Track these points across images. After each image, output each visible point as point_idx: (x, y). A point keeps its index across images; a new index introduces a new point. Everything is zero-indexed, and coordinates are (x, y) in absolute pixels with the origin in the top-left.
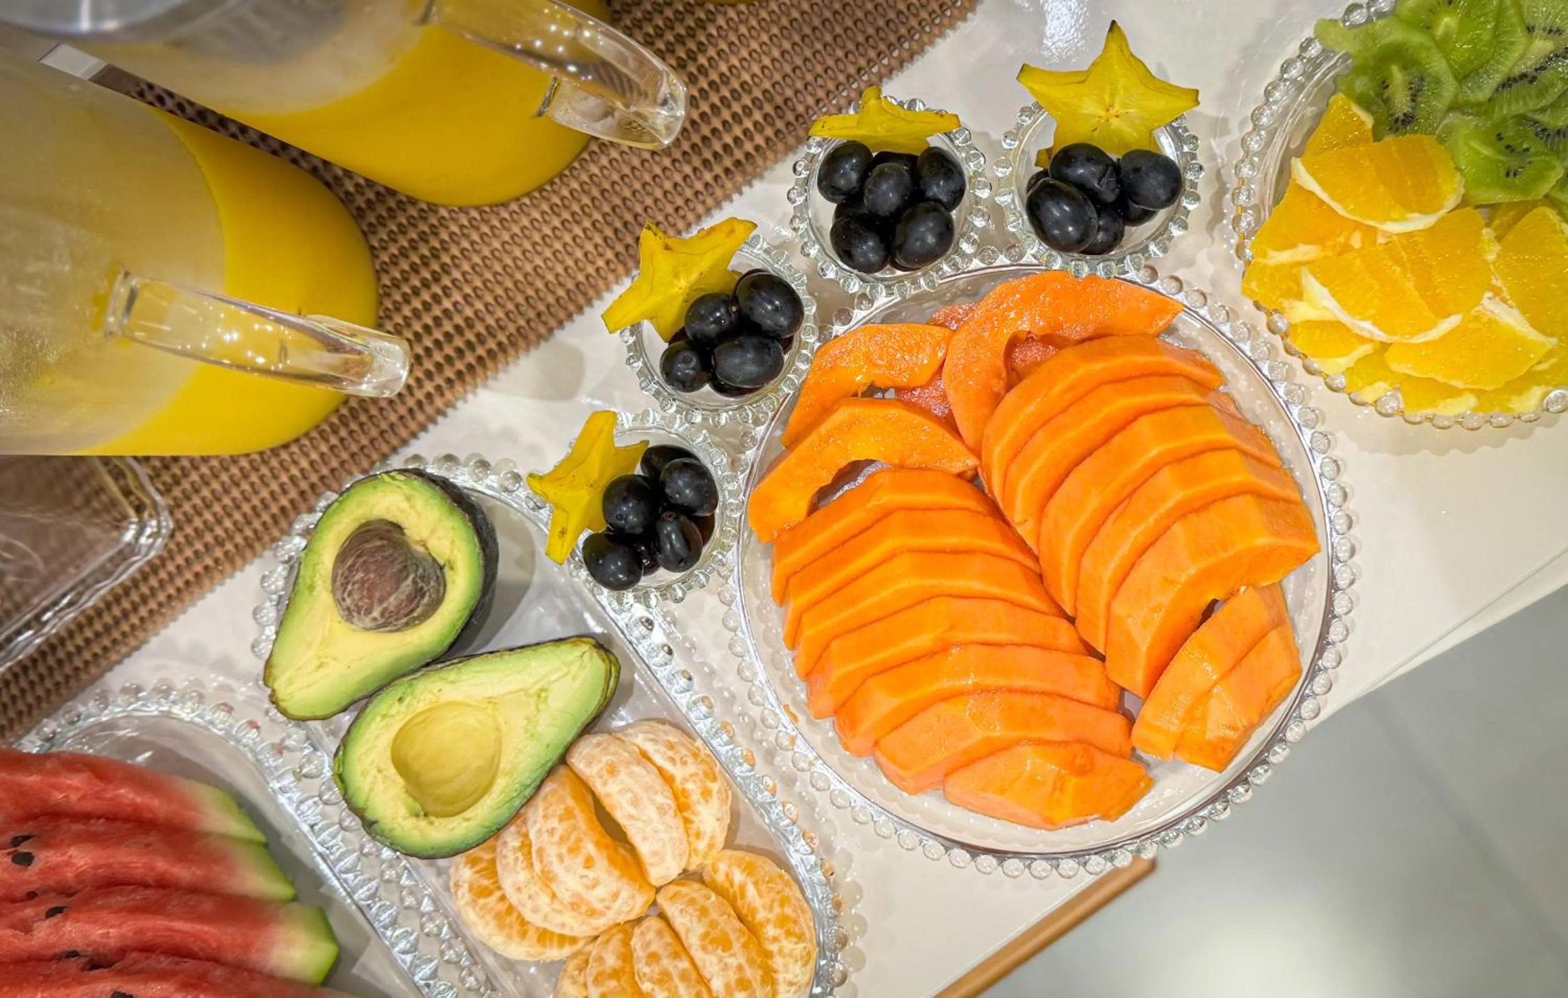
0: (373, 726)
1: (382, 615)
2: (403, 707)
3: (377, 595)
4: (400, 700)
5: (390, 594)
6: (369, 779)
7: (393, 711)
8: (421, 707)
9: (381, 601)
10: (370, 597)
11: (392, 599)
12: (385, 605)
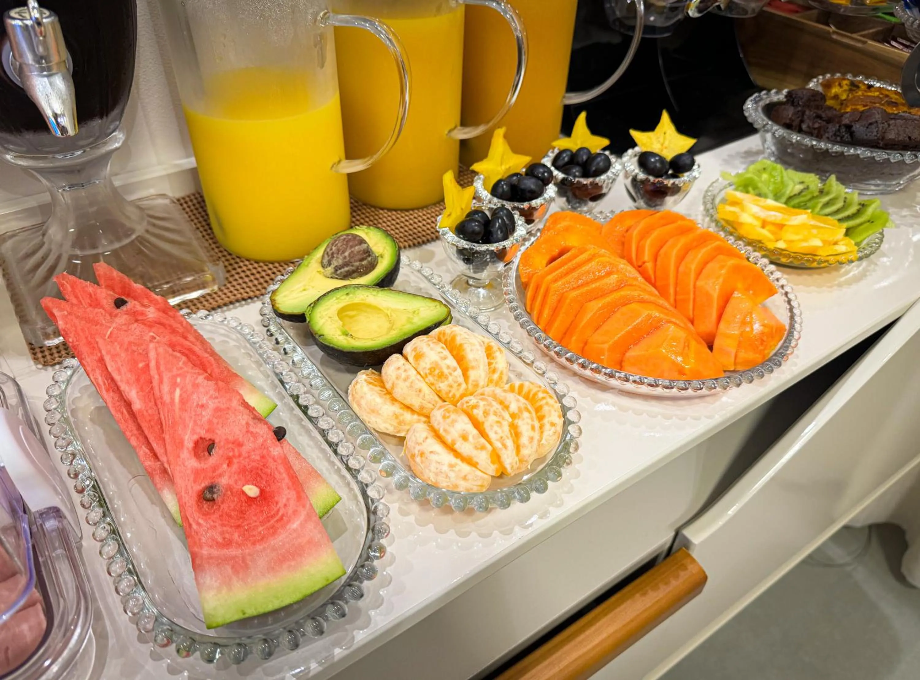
0: (331, 301)
1: (349, 255)
2: (348, 298)
3: (351, 244)
4: (347, 294)
5: (356, 245)
6: (323, 320)
7: (343, 298)
8: (356, 300)
9: (351, 247)
10: (347, 245)
11: (357, 248)
12: (353, 249)
